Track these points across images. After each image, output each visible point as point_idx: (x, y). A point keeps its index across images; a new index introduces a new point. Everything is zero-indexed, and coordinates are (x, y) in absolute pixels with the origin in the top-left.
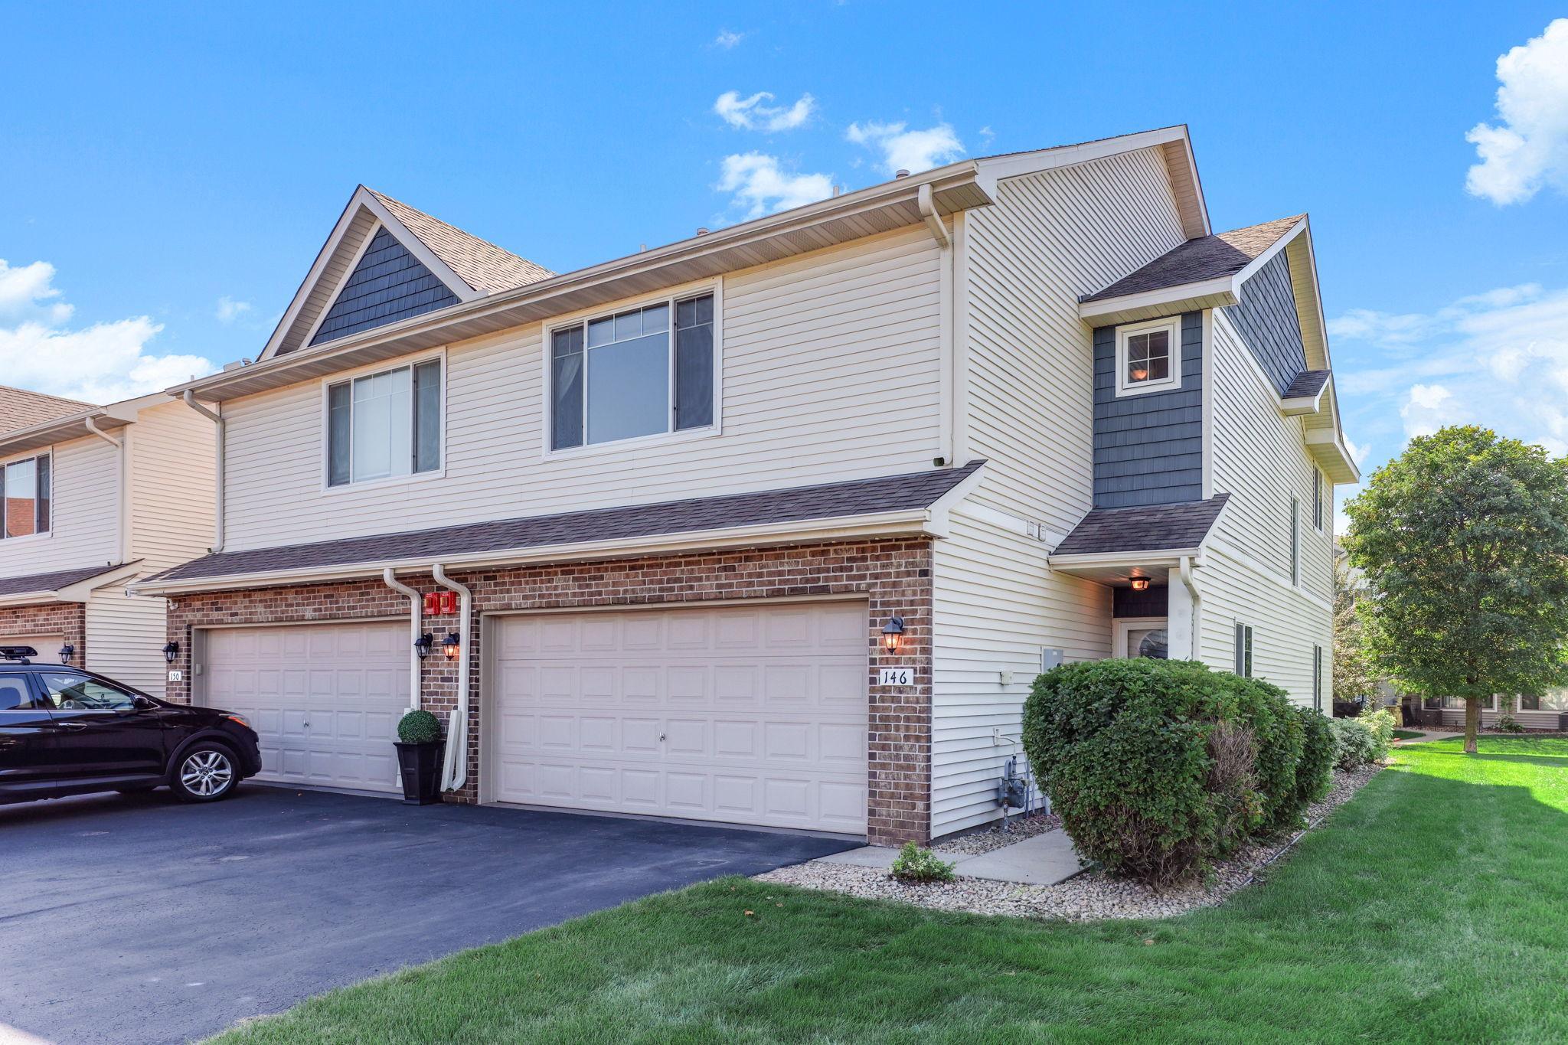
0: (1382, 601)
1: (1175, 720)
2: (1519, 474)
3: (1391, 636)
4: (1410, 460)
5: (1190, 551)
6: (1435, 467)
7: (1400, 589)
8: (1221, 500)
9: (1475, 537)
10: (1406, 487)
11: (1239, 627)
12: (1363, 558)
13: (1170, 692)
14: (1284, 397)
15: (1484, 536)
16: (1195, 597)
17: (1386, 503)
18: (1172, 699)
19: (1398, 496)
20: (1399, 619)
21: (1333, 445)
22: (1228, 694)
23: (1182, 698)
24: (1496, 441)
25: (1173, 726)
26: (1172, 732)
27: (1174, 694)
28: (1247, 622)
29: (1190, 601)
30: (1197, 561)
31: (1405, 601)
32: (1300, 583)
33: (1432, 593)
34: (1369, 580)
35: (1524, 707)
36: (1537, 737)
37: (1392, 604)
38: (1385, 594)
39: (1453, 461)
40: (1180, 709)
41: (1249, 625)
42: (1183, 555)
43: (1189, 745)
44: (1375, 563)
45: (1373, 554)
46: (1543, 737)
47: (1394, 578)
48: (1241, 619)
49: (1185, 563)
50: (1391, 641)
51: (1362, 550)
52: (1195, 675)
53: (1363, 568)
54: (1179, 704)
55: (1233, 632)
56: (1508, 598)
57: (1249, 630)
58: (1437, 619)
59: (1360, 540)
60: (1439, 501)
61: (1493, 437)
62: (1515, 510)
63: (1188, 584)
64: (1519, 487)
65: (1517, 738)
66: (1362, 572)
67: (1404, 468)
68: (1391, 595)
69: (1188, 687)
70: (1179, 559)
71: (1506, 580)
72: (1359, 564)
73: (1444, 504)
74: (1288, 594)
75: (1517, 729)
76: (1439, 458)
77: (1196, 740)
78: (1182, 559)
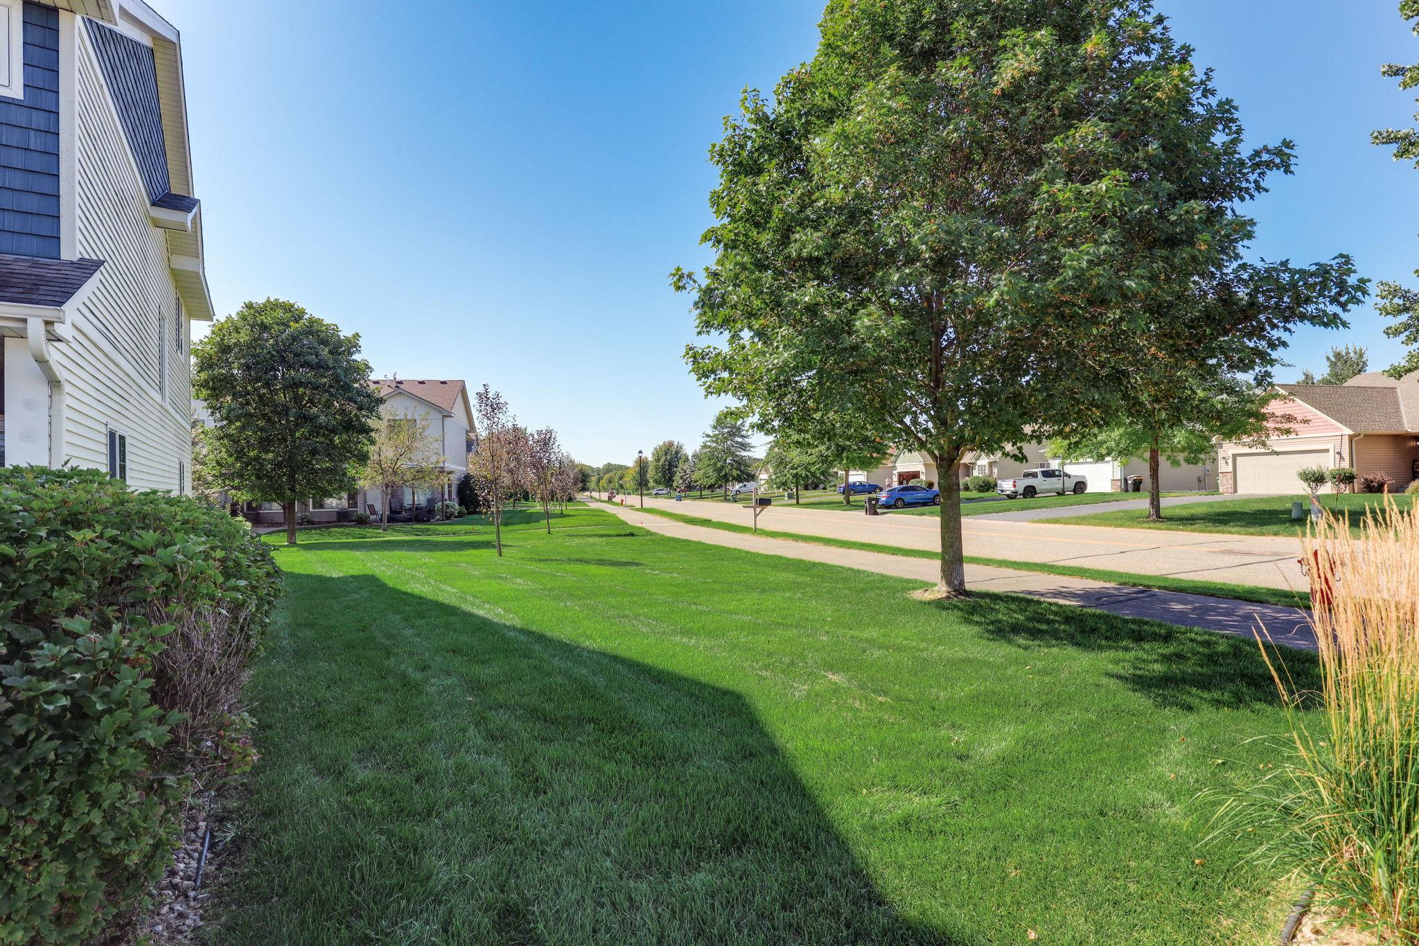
0: (222, 428)
1: (52, 633)
2: (324, 342)
3: (231, 456)
4: (244, 318)
5: (49, 312)
6: (264, 327)
7: (238, 418)
8: (88, 267)
9: (295, 383)
10: (244, 337)
11: (112, 435)
12: (205, 392)
13: (31, 551)
14: (153, 204)
15: (301, 382)
16: (54, 383)
17: (226, 349)
18: (37, 569)
19: (235, 344)
20: (237, 443)
21: (198, 273)
22: (198, 544)
23: (73, 565)
24: (306, 317)
25: (47, 653)
26: (47, 675)
27: (47, 556)
28: (120, 431)
29: (46, 390)
30: (59, 329)
31: (243, 428)
32: (168, 400)
33: (261, 423)
34: (210, 411)
35: (314, 507)
36: (327, 528)
37: (232, 430)
38: (225, 422)
39: (278, 324)
40: (67, 596)
41: (123, 434)
42: (35, 317)
43: (104, 697)
44: (216, 397)
45: (214, 389)
46: (330, 527)
47: (234, 410)
48: (113, 425)
49: (35, 328)
50: (231, 460)
51: (204, 385)
52: (107, 501)
53: (206, 400)
54: (62, 583)
55: (105, 440)
56: (317, 430)
57: (122, 438)
58: (265, 444)
59: (203, 375)
60: (269, 353)
61: (304, 313)
62: (322, 367)
63: (42, 362)
64: (325, 352)
65: (315, 529)
66: (205, 404)
67: (240, 324)
68: (231, 422)
69: (89, 534)
70: (25, 321)
71: (317, 417)
72: (202, 396)
73: (273, 356)
74: (157, 406)
75: (312, 523)
76: (268, 320)
77: (127, 675)
78: (30, 320)
